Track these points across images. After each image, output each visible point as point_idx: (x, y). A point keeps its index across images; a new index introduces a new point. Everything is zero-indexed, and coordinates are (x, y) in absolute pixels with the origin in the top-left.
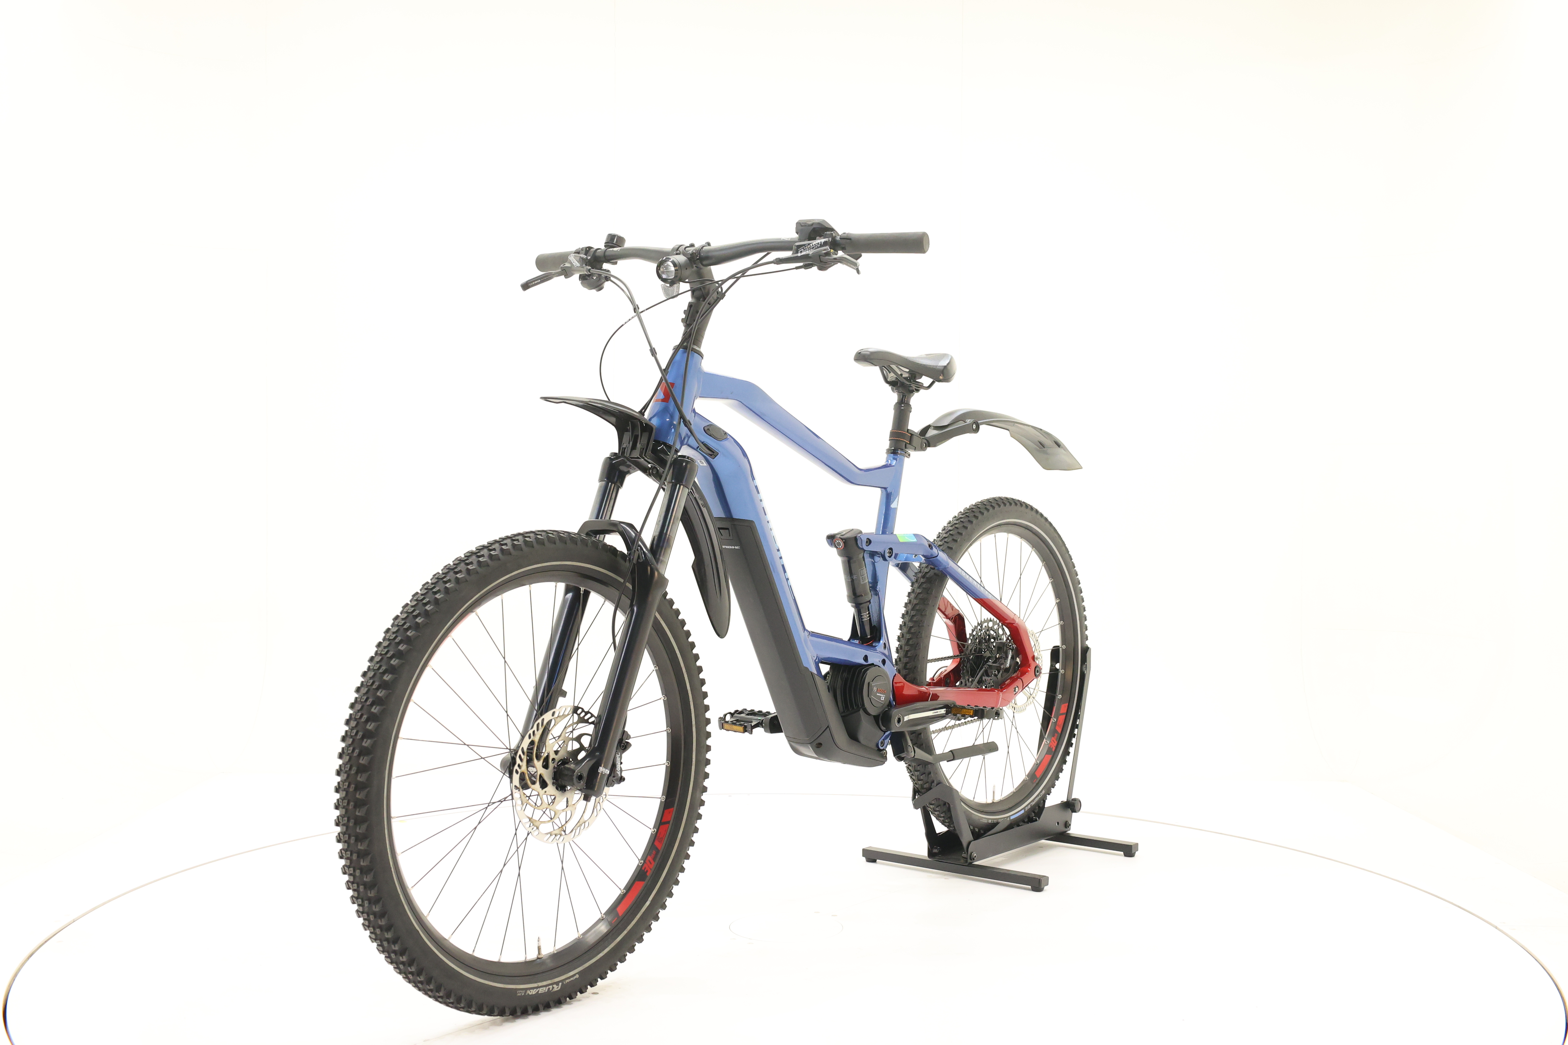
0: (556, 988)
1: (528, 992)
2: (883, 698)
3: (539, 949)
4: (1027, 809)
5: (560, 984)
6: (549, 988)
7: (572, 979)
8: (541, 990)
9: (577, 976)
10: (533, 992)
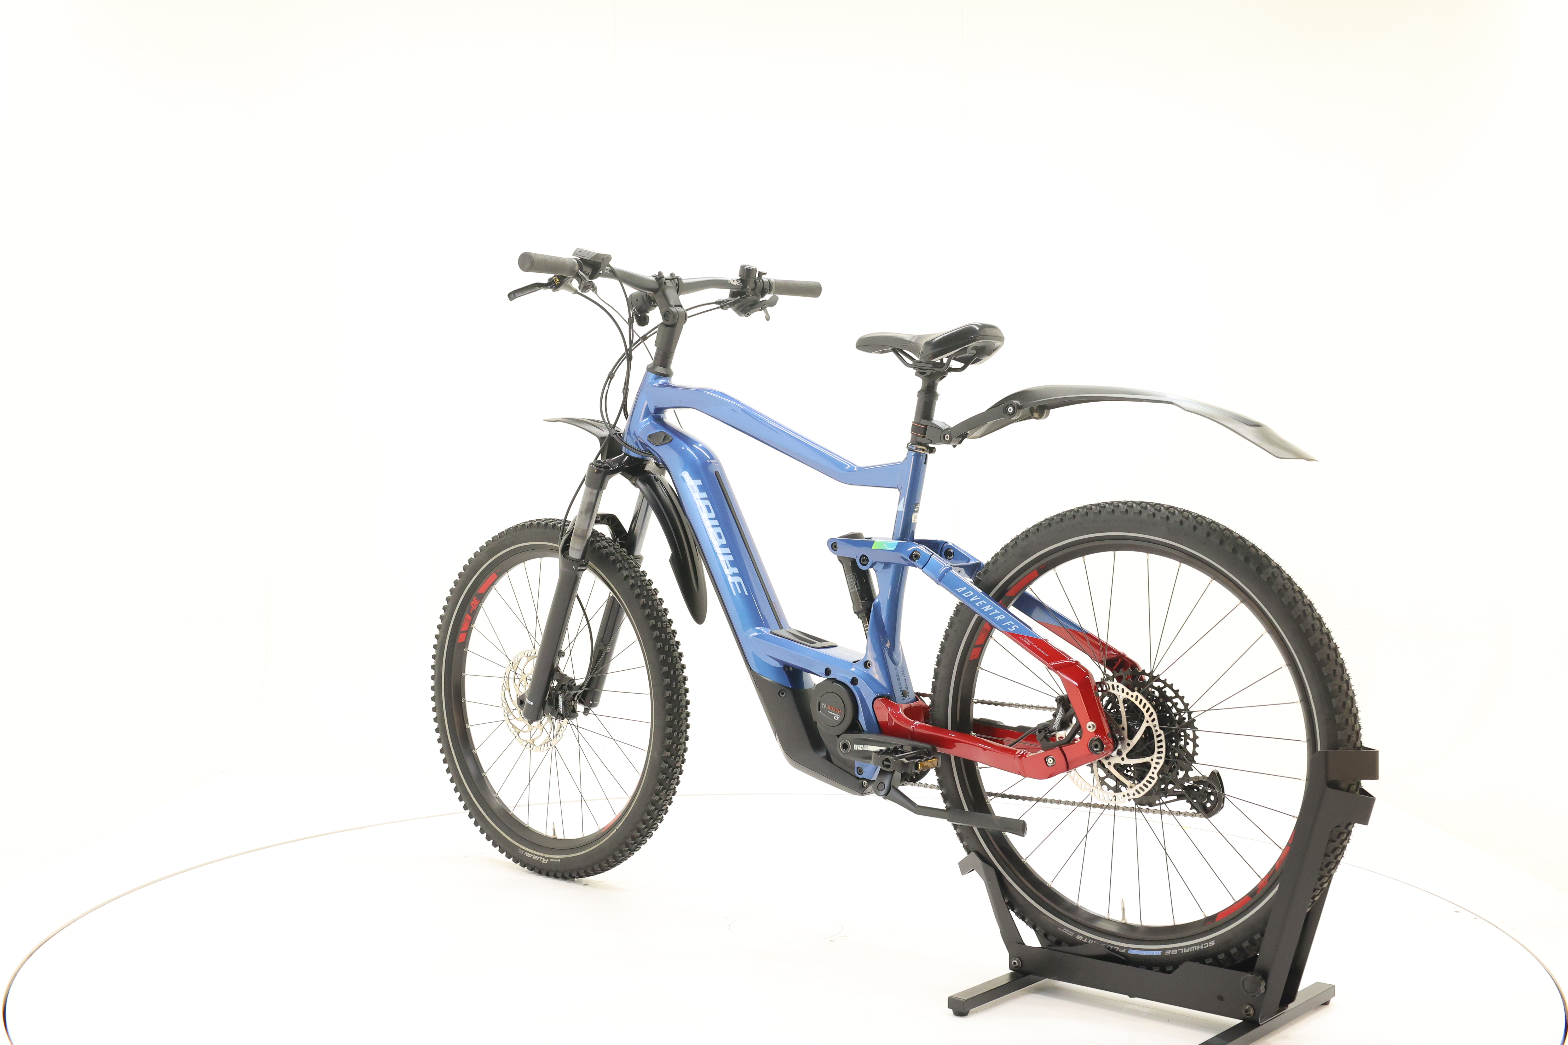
0: (544, 861)
1: (526, 853)
2: (837, 718)
3: (554, 830)
4: (1168, 953)
5: (547, 860)
6: (540, 859)
7: (555, 860)
8: (535, 857)
9: (559, 860)
10: (529, 855)
